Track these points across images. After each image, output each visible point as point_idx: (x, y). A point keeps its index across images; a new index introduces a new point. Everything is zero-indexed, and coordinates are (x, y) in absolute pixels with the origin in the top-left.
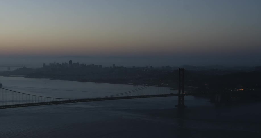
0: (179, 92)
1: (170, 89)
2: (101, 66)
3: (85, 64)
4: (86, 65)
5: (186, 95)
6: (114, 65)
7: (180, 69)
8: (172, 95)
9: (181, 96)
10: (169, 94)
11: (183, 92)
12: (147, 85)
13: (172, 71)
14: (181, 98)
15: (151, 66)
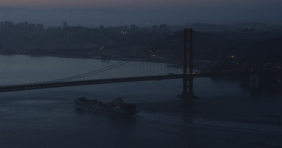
0: (185, 71)
1: (168, 66)
2: (41, 26)
3: (12, 23)
4: (14, 24)
5: (197, 75)
6: (65, 24)
7: (185, 29)
8: (171, 76)
9: (188, 79)
10: (166, 74)
11: (191, 71)
12: (126, 60)
13: (171, 34)
14: (188, 82)
15: (134, 25)
